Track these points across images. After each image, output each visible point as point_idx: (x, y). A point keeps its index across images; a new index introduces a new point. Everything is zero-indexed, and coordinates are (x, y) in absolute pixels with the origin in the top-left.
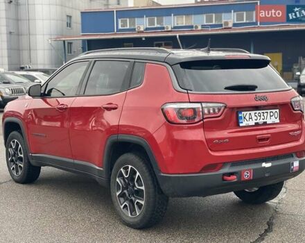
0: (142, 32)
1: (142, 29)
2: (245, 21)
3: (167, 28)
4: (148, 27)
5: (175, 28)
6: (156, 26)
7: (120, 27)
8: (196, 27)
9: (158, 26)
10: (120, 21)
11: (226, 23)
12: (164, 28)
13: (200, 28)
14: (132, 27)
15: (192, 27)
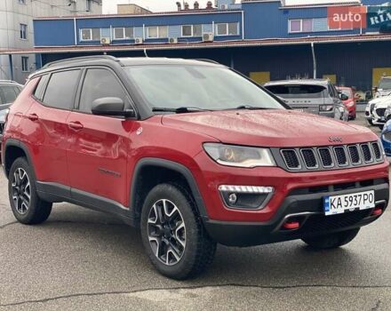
0: (108, 45)
1: (108, 42)
2: (227, 34)
3: (138, 40)
4: (115, 39)
5: (147, 40)
6: (125, 38)
7: (81, 39)
8: (172, 40)
9: (128, 38)
10: (81, 31)
11: (207, 36)
12: (133, 41)
13: (176, 41)
14: (97, 40)
15: (166, 40)
